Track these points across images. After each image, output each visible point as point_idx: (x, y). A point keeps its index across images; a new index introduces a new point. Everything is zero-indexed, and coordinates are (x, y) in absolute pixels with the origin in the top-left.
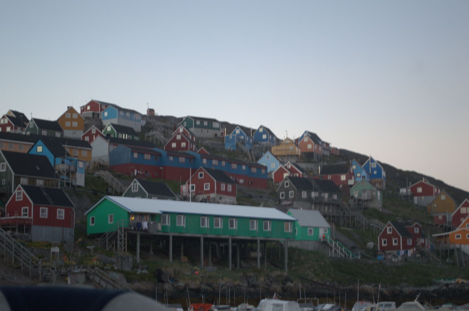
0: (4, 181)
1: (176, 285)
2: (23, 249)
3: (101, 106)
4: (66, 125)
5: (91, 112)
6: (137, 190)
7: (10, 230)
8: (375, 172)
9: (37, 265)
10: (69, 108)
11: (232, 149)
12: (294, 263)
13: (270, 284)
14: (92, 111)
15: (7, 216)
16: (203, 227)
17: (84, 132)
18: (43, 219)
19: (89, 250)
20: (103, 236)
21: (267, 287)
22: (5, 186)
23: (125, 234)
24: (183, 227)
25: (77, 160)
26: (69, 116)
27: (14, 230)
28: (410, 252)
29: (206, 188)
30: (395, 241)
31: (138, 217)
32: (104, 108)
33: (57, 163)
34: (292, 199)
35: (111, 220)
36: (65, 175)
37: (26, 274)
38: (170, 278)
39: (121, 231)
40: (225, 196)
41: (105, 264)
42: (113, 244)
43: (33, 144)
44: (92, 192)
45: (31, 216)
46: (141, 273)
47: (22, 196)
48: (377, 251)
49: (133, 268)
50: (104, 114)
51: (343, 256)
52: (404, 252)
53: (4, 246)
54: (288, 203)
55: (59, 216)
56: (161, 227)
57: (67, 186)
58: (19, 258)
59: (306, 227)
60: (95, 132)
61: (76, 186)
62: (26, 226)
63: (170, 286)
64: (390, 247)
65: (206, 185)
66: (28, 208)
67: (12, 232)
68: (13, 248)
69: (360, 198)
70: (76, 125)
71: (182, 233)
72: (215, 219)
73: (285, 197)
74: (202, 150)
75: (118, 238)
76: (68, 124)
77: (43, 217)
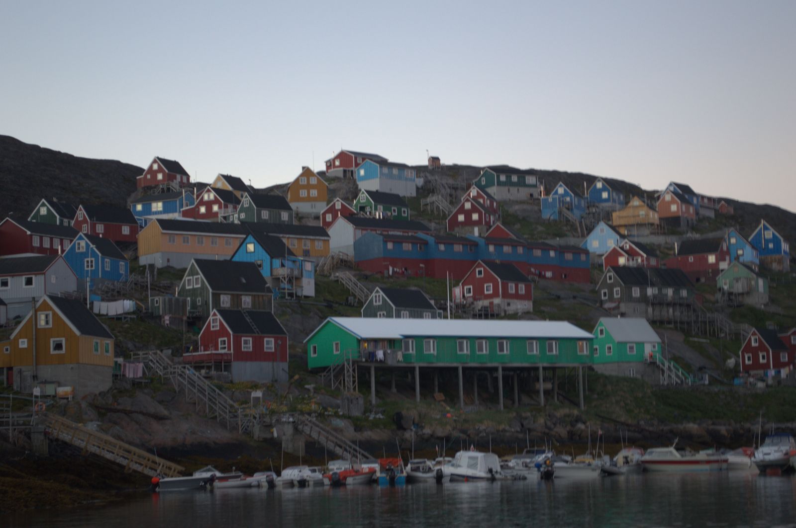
0: (199, 300)
1: (420, 433)
2: (219, 394)
3: (356, 159)
4: (301, 196)
5: (342, 169)
6: (381, 303)
7: (205, 368)
8: (771, 246)
9: (236, 414)
10: (305, 169)
11: (552, 218)
12: (596, 396)
13: (552, 426)
14: (343, 167)
15: (201, 351)
16: (461, 353)
17: (327, 205)
18: (247, 352)
19: (309, 390)
20: (328, 370)
21: (547, 431)
22: (200, 306)
23: (355, 368)
24: (433, 355)
25: (302, 261)
26: (304, 181)
27: (209, 368)
28: (784, 372)
29: (487, 290)
30: (763, 357)
31: (372, 343)
32: (361, 162)
33: (274, 266)
34: (618, 298)
35: (337, 350)
36: (286, 283)
37: (223, 425)
38: (414, 423)
39: (348, 364)
40: (516, 301)
41: (325, 409)
42: (341, 380)
43: (244, 236)
44: (325, 304)
45: (230, 350)
46: (375, 418)
47: (218, 324)
48: (740, 371)
49: (365, 412)
50: (359, 173)
51: (679, 382)
52: (775, 372)
53: (195, 391)
54: (613, 305)
55: (267, 348)
56: (401, 357)
57: (289, 298)
58: (214, 406)
59: (626, 343)
60: (340, 207)
61: (303, 297)
62: (224, 362)
63: (413, 434)
64: (756, 365)
65: (487, 287)
66: (226, 339)
67: (207, 371)
68: (207, 394)
69: (732, 290)
70: (315, 194)
71: (432, 363)
72: (477, 342)
73: (609, 297)
74: (498, 226)
75: (346, 372)
76: (303, 193)
77: (246, 350)
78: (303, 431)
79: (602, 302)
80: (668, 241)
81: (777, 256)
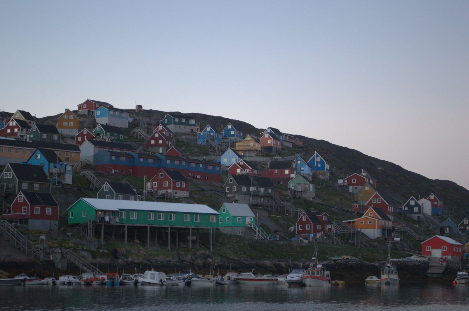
0: (11, 185)
1: (126, 260)
2: (22, 236)
3: (95, 104)
4: (64, 125)
6: (108, 190)
7: (14, 222)
8: (319, 165)
9: (31, 247)
10: (67, 110)
11: (203, 144)
12: (219, 244)
13: (195, 259)
14: (88, 109)
15: (12, 213)
16: (149, 219)
17: (79, 131)
18: (37, 215)
19: (68, 235)
20: (79, 225)
21: (192, 262)
22: (11, 188)
23: (93, 225)
24: (135, 220)
25: (66, 165)
26: (66, 117)
27: (16, 222)
28: (318, 235)
29: (165, 185)
30: (308, 227)
31: (103, 212)
32: (98, 106)
33: (50, 167)
34: (235, 192)
35: (84, 215)
36: (57, 176)
37: (24, 253)
38: (123, 256)
39: (90, 223)
40: (180, 191)
41: (77, 246)
42: (86, 231)
43: (34, 149)
45: (28, 213)
46: (103, 252)
47: (22, 199)
48: (295, 234)
49: (98, 248)
50: (97, 113)
51: (263, 238)
52: (314, 235)
53: (10, 234)
54: (232, 195)
55: (47, 213)
56: (119, 220)
57: (58, 185)
58: (19, 243)
59: (236, 217)
60: (86, 134)
61: (65, 184)
62: (25, 220)
63: (122, 260)
64: (304, 231)
65: (165, 183)
66: (26, 207)
67: (16, 224)
68: (16, 236)
69: (296, 190)
70: (72, 125)
71: (134, 224)
72: (158, 214)
73: (230, 191)
74: (172, 148)
75: (88, 227)
76: (65, 123)
77: (36, 213)
78: (66, 257)
79: (226, 194)
80: (265, 160)
81: (323, 172)
